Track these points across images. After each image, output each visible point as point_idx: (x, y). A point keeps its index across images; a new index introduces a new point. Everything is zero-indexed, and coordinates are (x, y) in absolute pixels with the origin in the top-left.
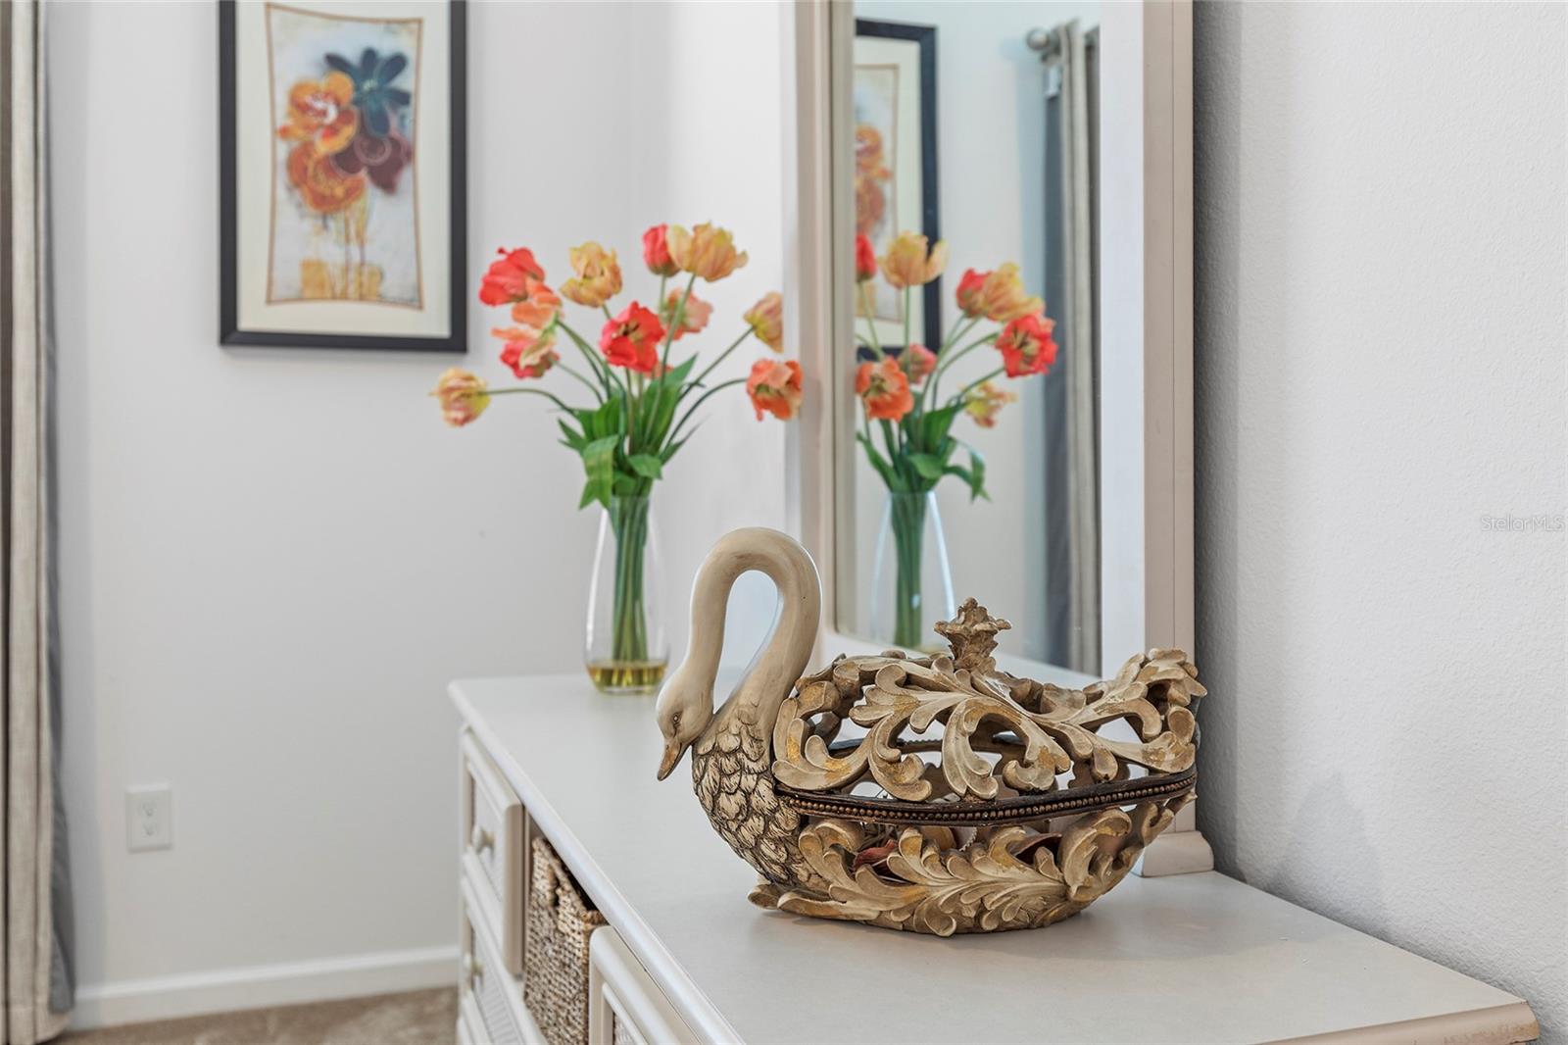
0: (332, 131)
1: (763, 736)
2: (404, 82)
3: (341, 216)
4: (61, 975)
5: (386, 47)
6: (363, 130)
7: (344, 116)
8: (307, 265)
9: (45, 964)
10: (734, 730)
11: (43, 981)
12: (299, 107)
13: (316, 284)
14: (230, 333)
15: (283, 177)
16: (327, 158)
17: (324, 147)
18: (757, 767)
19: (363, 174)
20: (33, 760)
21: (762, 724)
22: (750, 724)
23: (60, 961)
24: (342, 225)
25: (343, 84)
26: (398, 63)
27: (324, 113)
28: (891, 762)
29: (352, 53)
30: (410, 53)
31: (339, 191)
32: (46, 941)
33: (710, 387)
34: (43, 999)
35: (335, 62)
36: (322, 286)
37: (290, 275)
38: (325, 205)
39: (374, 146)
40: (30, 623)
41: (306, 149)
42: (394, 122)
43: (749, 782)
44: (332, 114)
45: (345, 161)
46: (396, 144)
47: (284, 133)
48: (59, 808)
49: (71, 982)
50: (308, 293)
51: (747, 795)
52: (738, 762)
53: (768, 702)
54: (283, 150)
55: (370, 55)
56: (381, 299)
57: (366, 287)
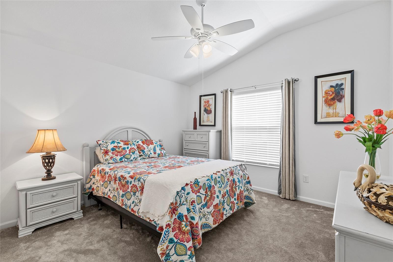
0: (331, 95)
1: (363, 189)
2: (343, 87)
3: (332, 106)
4: (295, 193)
5: (340, 83)
6: (336, 94)
7: (333, 93)
8: (327, 113)
9: (293, 192)
10: (361, 187)
11: (293, 193)
12: (326, 93)
13: (328, 115)
14: (316, 122)
15: (324, 102)
16: (330, 99)
17: (330, 98)
18: (361, 192)
19: (336, 100)
20: (292, 170)
21: (364, 188)
22: (363, 187)
23: (295, 192)
24: (333, 107)
25: (333, 89)
26: (342, 84)
27: (330, 93)
28: (372, 196)
29: (334, 85)
30: (344, 83)
31: (332, 103)
32: (293, 189)
33: (389, 134)
34: (293, 195)
35: (332, 86)
36: (329, 116)
37: (324, 114)
38: (330, 105)
39: (338, 96)
40: (292, 155)
41: (327, 98)
42: (341, 93)
43: (360, 193)
44: (331, 93)
45: (333, 99)
46: (341, 95)
47: (324, 97)
48: (295, 175)
49: (296, 194)
50: (327, 117)
51: (359, 195)
52: (360, 191)
53: (365, 185)
54: (324, 99)
55: (337, 84)
56: (339, 117)
57: (337, 115)
